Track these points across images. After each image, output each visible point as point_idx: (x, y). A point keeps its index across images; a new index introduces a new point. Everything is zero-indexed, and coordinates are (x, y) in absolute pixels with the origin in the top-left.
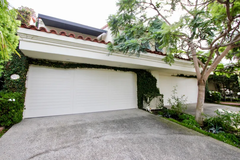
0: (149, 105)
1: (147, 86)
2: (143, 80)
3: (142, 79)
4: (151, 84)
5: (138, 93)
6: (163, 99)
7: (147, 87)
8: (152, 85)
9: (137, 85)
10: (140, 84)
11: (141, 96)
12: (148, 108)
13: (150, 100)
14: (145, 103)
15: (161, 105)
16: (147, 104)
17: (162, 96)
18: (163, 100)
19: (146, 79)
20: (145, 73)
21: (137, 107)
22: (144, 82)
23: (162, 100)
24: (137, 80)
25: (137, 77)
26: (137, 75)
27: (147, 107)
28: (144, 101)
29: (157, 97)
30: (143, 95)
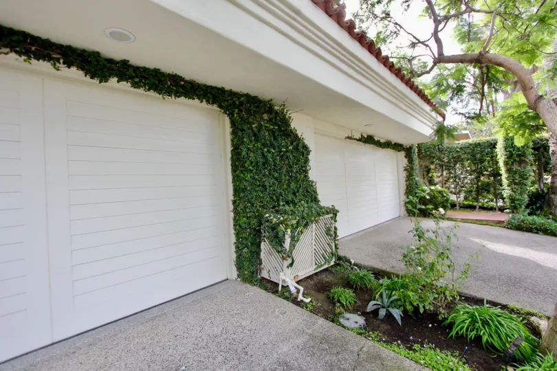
0: (291, 265)
1: (276, 175)
2: (259, 145)
3: (257, 140)
4: (291, 167)
5: (236, 211)
6: (337, 224)
7: (276, 179)
8: (295, 169)
9: (234, 170)
10: (246, 165)
11: (254, 222)
12: (287, 278)
13: (294, 240)
14: (271, 254)
15: (329, 250)
16: (283, 258)
17: (334, 212)
18: (336, 228)
19: (272, 146)
20: (266, 117)
21: (234, 273)
22: (264, 156)
23: (333, 229)
24: (229, 148)
25: (234, 133)
26: (233, 123)
27: (282, 276)
28: (265, 246)
29: (317, 222)
30: (260, 217)
